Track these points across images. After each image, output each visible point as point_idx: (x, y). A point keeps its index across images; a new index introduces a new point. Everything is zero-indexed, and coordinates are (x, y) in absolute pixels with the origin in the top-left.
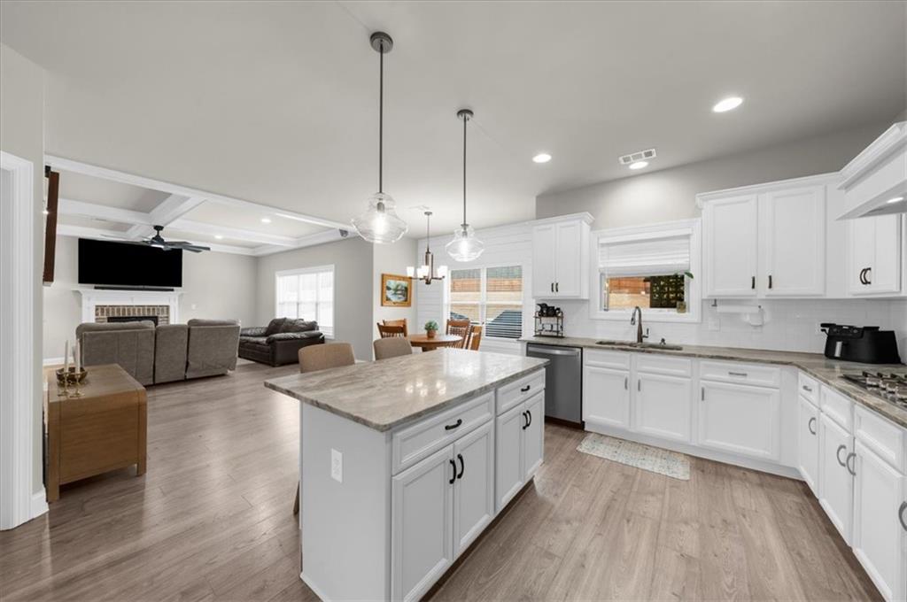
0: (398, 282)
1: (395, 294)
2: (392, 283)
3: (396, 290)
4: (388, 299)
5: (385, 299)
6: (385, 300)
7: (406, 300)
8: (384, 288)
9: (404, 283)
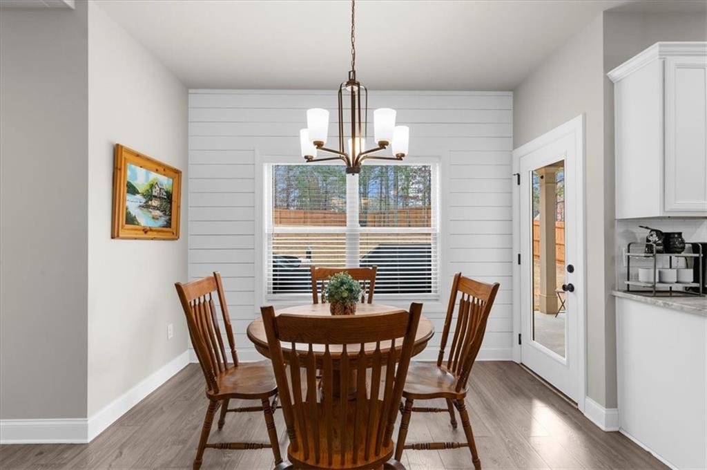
0: (154, 176)
1: (146, 206)
2: (140, 177)
3: (149, 196)
4: (131, 220)
5: (122, 219)
6: (121, 223)
7: (169, 224)
8: (119, 186)
9: (165, 182)
